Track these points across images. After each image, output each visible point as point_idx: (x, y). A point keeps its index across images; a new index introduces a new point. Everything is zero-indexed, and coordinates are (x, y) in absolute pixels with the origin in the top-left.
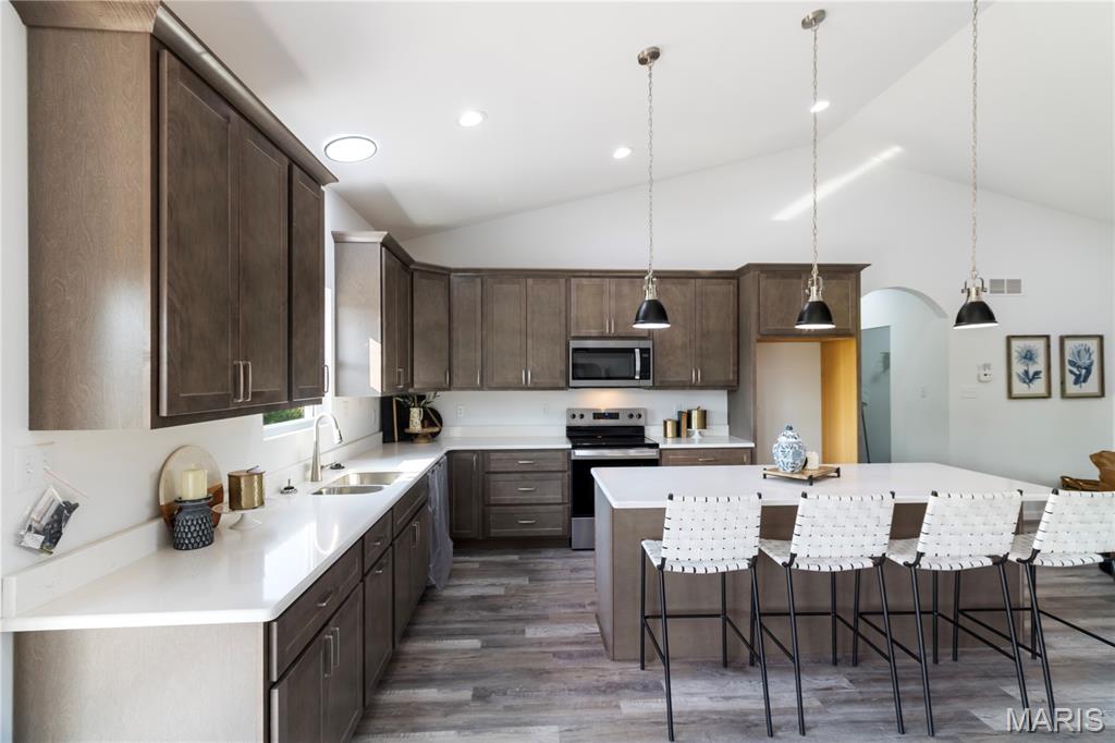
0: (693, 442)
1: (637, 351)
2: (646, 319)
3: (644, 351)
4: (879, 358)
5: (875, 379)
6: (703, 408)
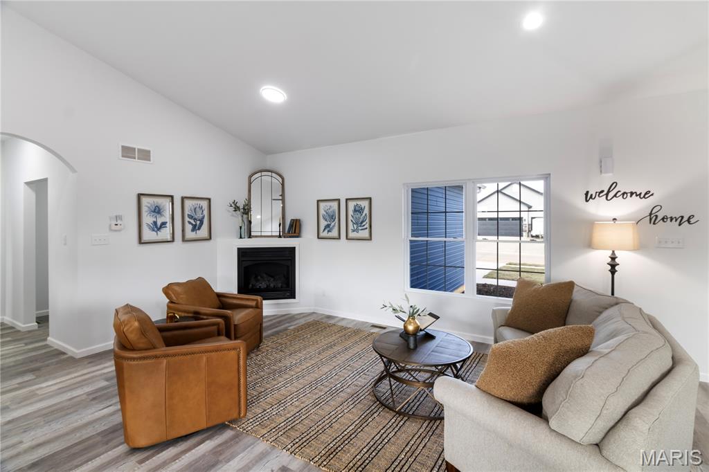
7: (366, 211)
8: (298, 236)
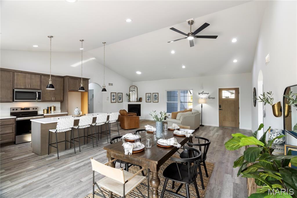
0: (52, 114)
1: (37, 93)
2: (49, 87)
3: (38, 93)
4: (92, 95)
5: (91, 100)
6: (54, 106)
7: (157, 96)
8: (141, 102)
